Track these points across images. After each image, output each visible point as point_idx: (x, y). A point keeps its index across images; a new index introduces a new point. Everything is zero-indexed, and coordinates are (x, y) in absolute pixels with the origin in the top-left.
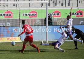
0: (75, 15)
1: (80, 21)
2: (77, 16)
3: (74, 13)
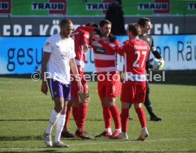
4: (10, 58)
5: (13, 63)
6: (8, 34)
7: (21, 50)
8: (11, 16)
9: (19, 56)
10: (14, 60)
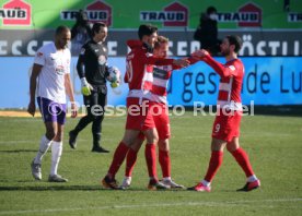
4: (186, 85)
5: (190, 92)
6: (184, 53)
7: (201, 74)
8: (188, 30)
9: (198, 83)
10: (192, 87)
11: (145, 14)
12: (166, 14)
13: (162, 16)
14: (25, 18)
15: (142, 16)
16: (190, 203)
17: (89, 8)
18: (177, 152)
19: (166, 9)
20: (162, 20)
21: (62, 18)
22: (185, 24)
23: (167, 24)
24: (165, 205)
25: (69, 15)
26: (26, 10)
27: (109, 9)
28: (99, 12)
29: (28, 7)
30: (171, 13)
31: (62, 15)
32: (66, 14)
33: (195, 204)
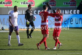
0: (4, 4)
1: (9, 11)
2: (5, 5)
3: (3, 2)
11: (65, 3)
12: (70, 3)
13: (69, 3)
14: (33, 4)
15: (64, 3)
16: (77, 53)
17: (50, 1)
18: (74, 40)
19: (70, 2)
20: (69, 4)
21: (43, 4)
22: (75, 5)
23: (71, 5)
24: (71, 54)
25: (45, 3)
26: (33, 2)
27: (55, 2)
28: (52, 2)
29: (34, 2)
30: (72, 2)
31: (43, 3)
32: (44, 3)
33: (78, 53)
